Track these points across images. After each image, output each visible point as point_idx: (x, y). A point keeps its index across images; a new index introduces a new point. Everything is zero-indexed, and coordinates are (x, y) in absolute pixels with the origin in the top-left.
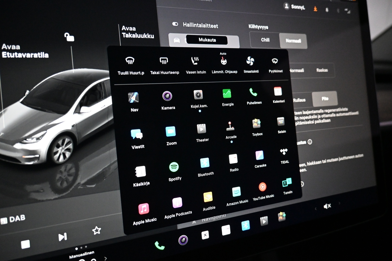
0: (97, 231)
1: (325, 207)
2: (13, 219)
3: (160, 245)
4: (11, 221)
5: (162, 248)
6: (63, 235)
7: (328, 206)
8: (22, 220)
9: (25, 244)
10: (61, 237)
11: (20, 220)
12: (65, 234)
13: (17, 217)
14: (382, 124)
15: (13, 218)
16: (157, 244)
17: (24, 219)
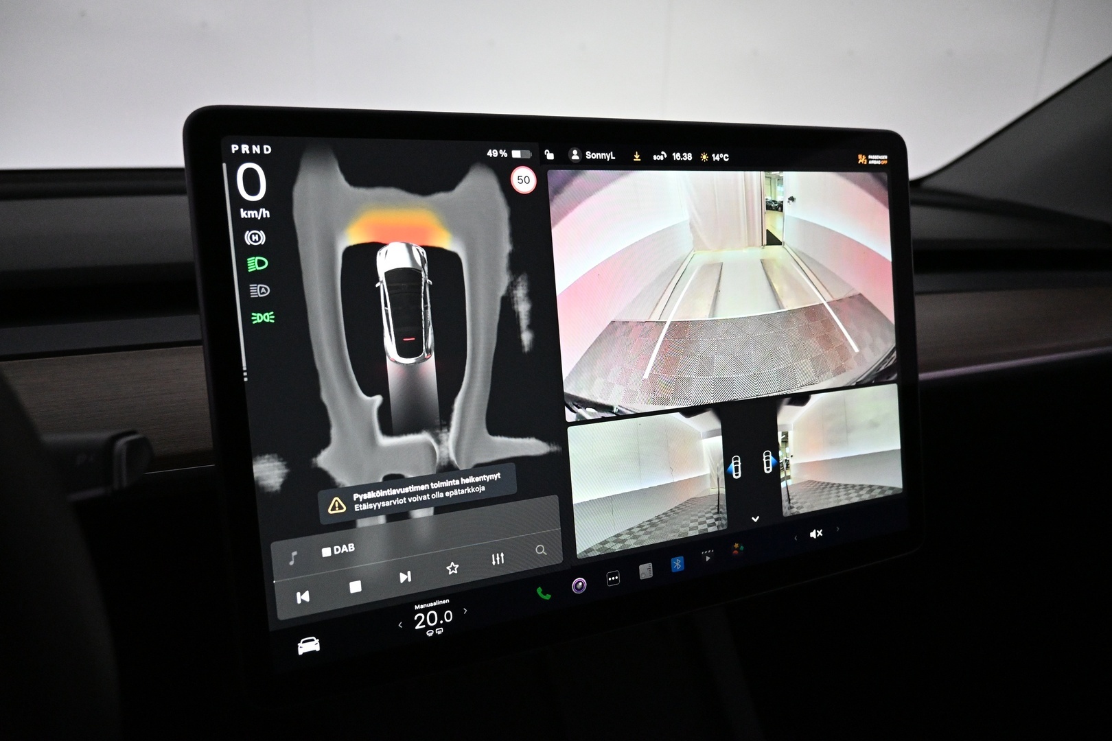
0: (453, 568)
1: (813, 534)
2: (339, 550)
3: (544, 593)
4: (336, 553)
5: (548, 597)
6: (406, 574)
7: (817, 534)
8: (350, 550)
9: (355, 587)
10: (403, 577)
11: (347, 551)
12: (409, 573)
13: (344, 546)
14: (923, 376)
15: (339, 548)
16: (539, 590)
17: (354, 549)
